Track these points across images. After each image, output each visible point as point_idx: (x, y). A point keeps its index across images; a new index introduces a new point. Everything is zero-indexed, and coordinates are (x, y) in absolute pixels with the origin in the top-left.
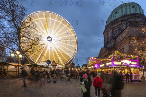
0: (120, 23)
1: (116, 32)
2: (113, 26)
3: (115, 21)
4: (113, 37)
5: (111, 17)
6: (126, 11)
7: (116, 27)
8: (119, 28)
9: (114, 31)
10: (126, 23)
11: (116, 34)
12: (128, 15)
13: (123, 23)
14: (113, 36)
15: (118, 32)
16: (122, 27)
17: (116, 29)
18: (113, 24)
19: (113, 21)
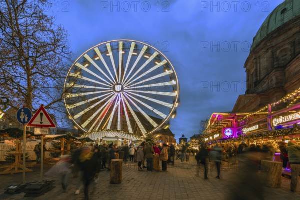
0: (296, 30)
1: (284, 53)
2: (275, 43)
3: (282, 29)
5: (268, 25)
7: (285, 41)
8: (293, 43)
9: (279, 51)
11: (282, 58)
14: (276, 63)
15: (289, 53)
17: (283, 46)
18: (276, 37)
19: (273, 32)
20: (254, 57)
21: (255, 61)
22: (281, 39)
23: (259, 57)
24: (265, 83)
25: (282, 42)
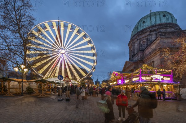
0: (148, 33)
1: (144, 43)
2: (140, 37)
3: (143, 31)
4: (141, 49)
6: (156, 21)
7: (144, 37)
8: (147, 39)
9: (142, 42)
10: (156, 34)
11: (143, 45)
12: (159, 25)
13: (153, 33)
14: (141, 47)
15: (146, 44)
16: (151, 38)
17: (143, 40)
18: (141, 34)
19: (140, 32)
22: (143, 36)
23: (134, 42)
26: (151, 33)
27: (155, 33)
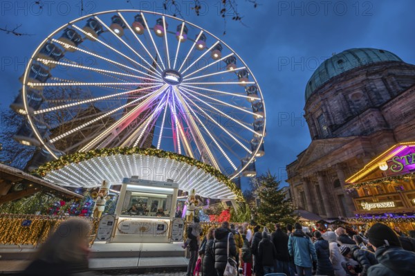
0: (364, 77)
1: (357, 99)
3: (347, 75)
4: (352, 110)
5: (327, 71)
6: (369, 57)
7: (353, 86)
8: (365, 89)
10: (382, 78)
11: (355, 103)
13: (373, 77)
14: (351, 107)
15: (363, 99)
16: (373, 86)
17: (353, 90)
18: (343, 81)
19: (337, 77)
20: (320, 98)
21: (322, 103)
22: (349, 83)
23: (327, 99)
24: (355, 125)
25: (351, 87)
26: (370, 77)
27: (378, 76)
